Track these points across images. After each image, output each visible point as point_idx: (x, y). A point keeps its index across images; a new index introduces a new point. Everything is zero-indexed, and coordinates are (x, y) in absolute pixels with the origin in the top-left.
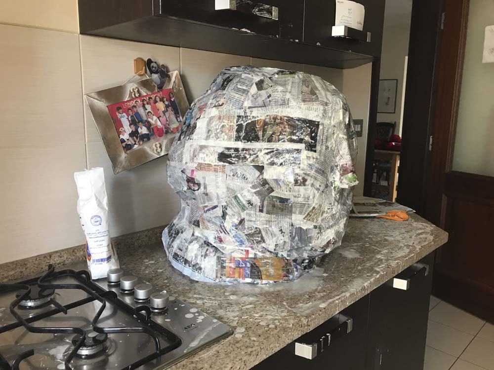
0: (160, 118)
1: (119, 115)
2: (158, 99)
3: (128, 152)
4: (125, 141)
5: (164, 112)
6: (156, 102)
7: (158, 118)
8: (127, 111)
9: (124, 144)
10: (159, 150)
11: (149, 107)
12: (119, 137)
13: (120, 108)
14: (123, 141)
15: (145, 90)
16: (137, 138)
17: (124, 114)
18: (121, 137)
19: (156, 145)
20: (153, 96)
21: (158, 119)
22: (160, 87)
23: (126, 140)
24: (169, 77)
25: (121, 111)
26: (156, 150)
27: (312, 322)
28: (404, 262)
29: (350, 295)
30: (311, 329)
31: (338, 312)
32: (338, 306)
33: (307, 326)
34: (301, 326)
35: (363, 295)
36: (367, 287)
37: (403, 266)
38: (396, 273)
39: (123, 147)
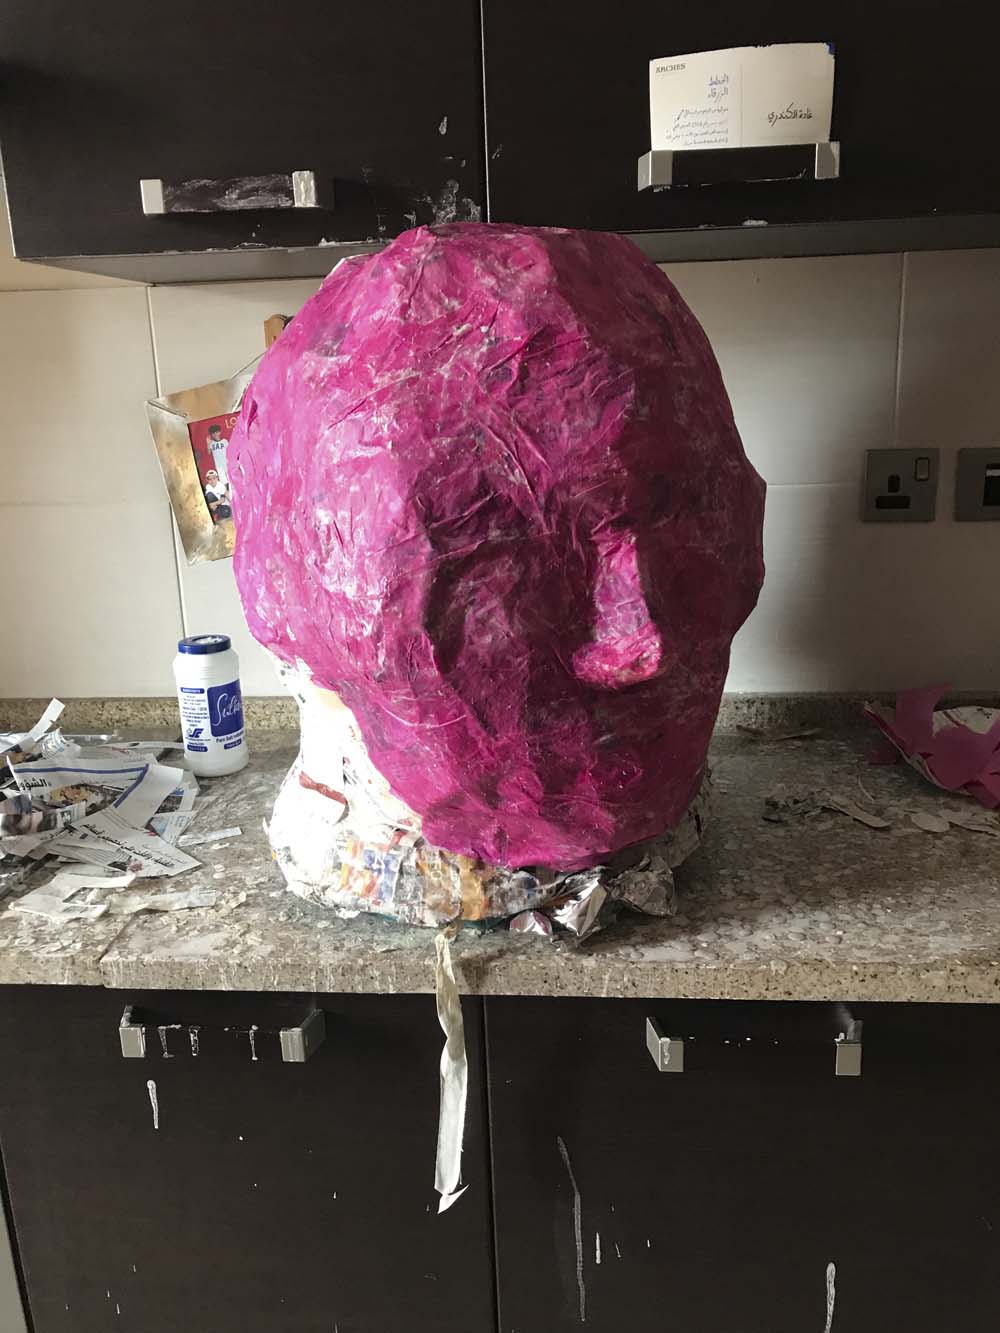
1: (211, 444)
3: (222, 522)
4: (216, 499)
9: (213, 505)
12: (204, 490)
13: (218, 428)
14: (211, 498)
17: (224, 441)
23: (218, 497)
25: (217, 434)
27: (115, 970)
28: (631, 972)
29: (284, 966)
30: (114, 985)
31: (231, 989)
32: (226, 972)
33: (94, 969)
34: (73, 963)
35: (359, 990)
36: (377, 973)
37: (630, 984)
38: (570, 988)
39: (210, 511)
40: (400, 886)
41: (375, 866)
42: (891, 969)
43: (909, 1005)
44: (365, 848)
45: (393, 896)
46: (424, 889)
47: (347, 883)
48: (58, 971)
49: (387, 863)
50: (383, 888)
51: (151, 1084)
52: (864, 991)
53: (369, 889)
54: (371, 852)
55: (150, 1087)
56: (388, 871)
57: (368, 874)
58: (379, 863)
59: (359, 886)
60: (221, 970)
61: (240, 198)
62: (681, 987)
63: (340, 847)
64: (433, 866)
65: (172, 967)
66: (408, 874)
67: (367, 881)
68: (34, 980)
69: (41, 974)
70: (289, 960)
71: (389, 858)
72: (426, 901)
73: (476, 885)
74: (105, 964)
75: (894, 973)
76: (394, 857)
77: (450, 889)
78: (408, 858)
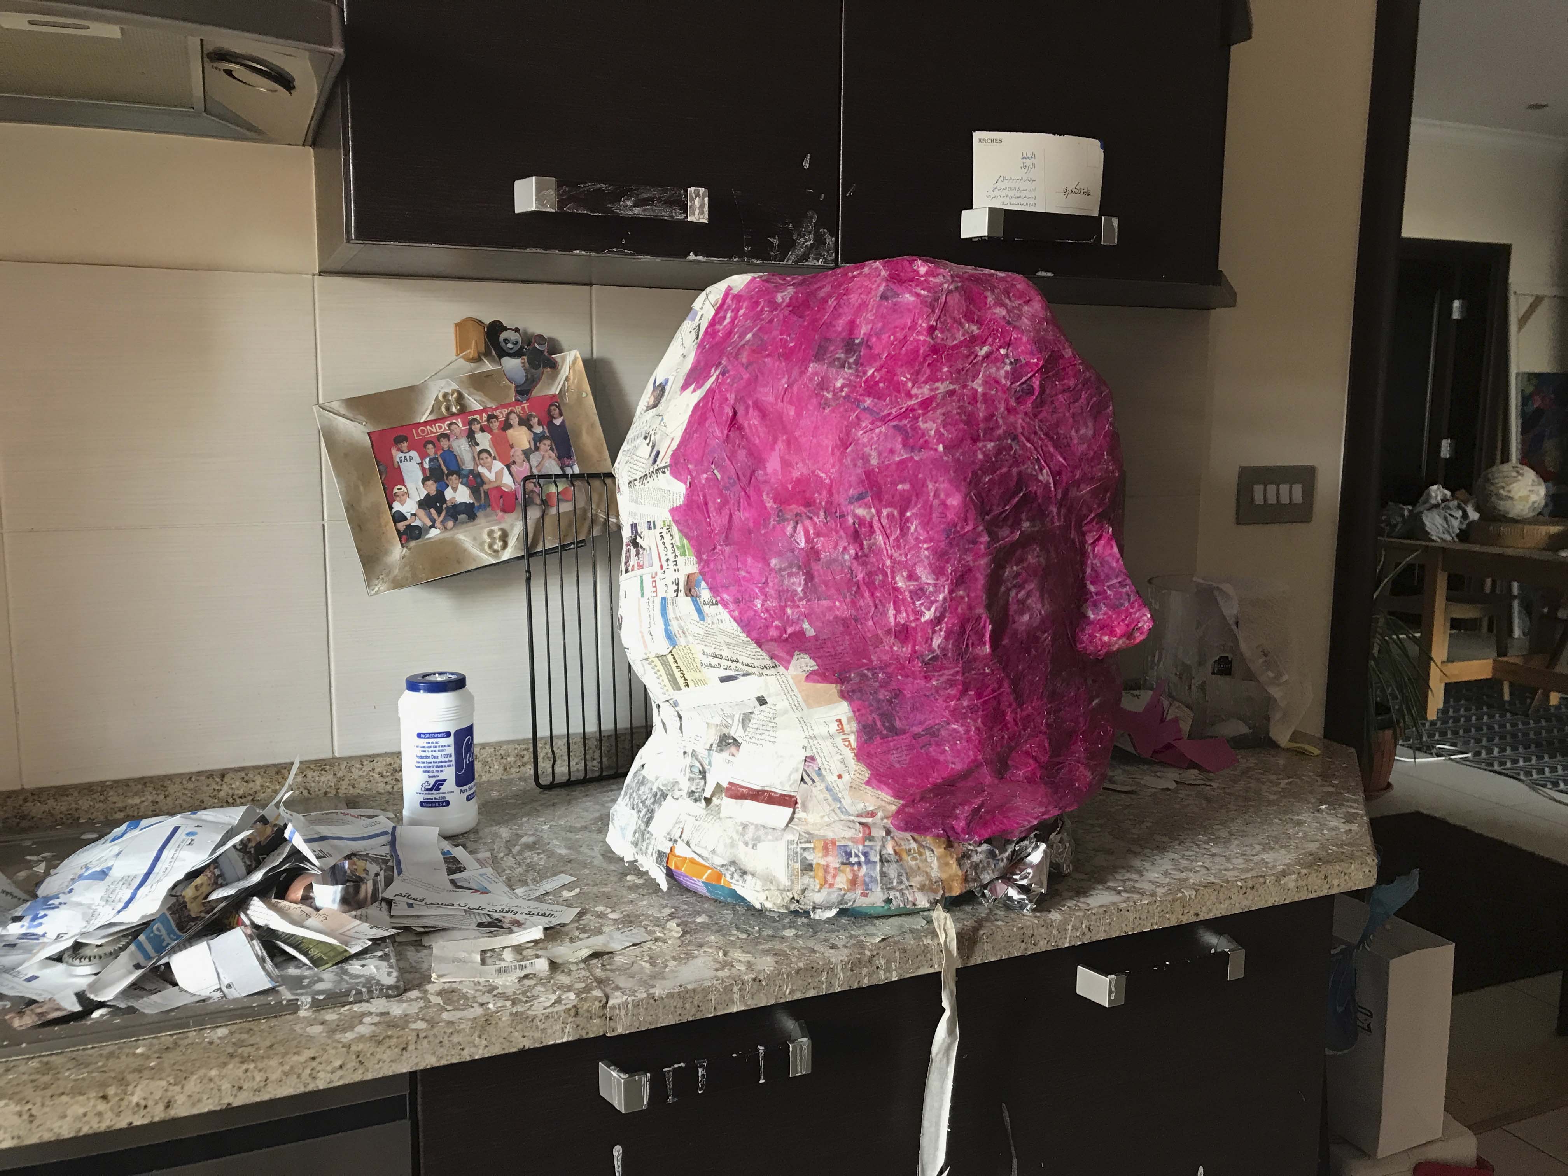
0: (514, 468)
1: (397, 456)
2: (514, 420)
3: (413, 544)
4: (405, 519)
5: (527, 454)
6: (507, 425)
7: (508, 467)
8: (421, 447)
9: (402, 526)
10: (498, 545)
11: (484, 440)
12: (391, 508)
13: (405, 439)
14: (399, 517)
15: (480, 396)
16: (439, 512)
17: (414, 454)
18: (397, 506)
19: (491, 534)
20: (502, 414)
21: (506, 470)
22: (524, 391)
23: (408, 516)
24: (554, 366)
25: (405, 445)
26: (490, 546)
27: (623, 1013)
28: (1088, 918)
29: (798, 971)
30: (620, 1031)
31: (743, 1008)
32: (740, 990)
33: (600, 1017)
34: (577, 1014)
35: (866, 983)
36: (882, 962)
37: (1087, 930)
38: (1041, 943)
39: (398, 531)
40: (883, 874)
41: (853, 860)
42: (1261, 880)
43: (1274, 908)
44: (838, 844)
45: (880, 885)
46: (907, 874)
47: (826, 882)
48: (558, 1027)
49: (866, 854)
50: (867, 879)
51: (617, 1151)
52: (1245, 903)
53: (853, 882)
54: (845, 846)
55: (615, 1154)
56: (868, 861)
57: (848, 869)
58: (857, 856)
59: (841, 882)
60: (735, 989)
61: (635, 206)
62: (1124, 925)
63: (805, 849)
64: (910, 850)
65: (683, 995)
66: (888, 861)
67: (850, 877)
68: (528, 1044)
69: (537, 1035)
70: (801, 965)
71: (867, 849)
72: (913, 884)
73: (951, 862)
74: (613, 1008)
75: (1265, 883)
76: (871, 847)
77: (928, 870)
78: (884, 847)
